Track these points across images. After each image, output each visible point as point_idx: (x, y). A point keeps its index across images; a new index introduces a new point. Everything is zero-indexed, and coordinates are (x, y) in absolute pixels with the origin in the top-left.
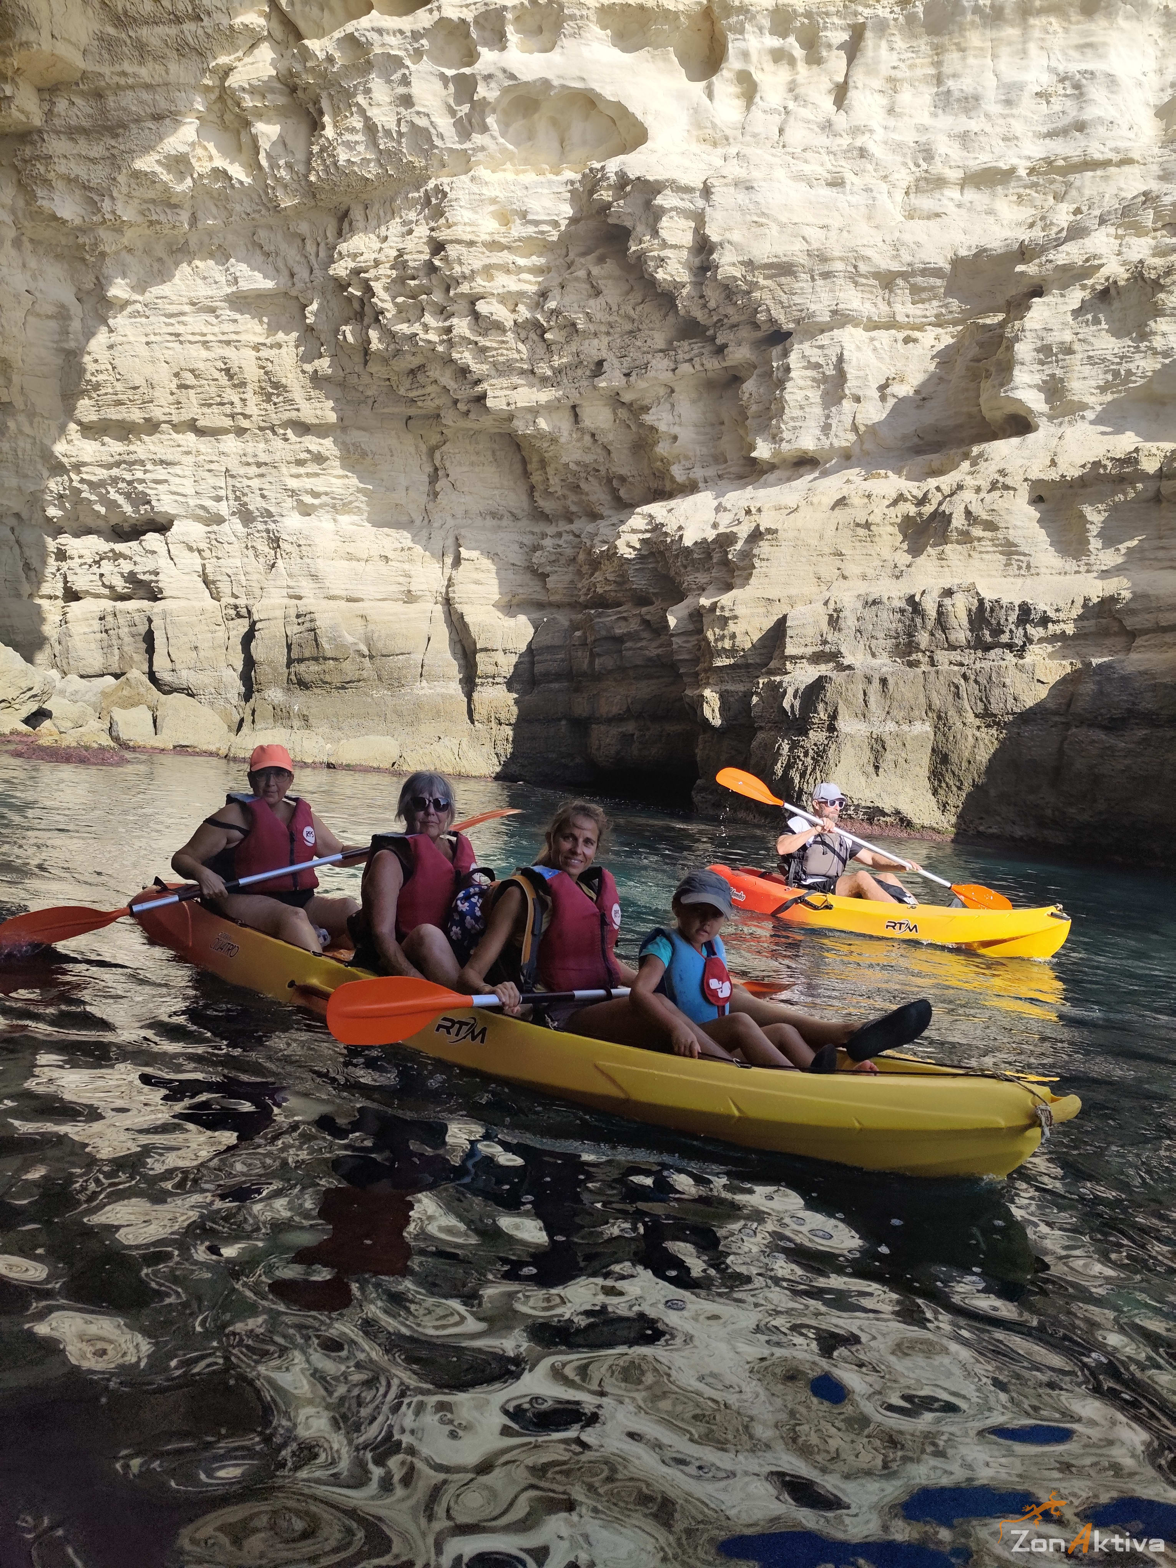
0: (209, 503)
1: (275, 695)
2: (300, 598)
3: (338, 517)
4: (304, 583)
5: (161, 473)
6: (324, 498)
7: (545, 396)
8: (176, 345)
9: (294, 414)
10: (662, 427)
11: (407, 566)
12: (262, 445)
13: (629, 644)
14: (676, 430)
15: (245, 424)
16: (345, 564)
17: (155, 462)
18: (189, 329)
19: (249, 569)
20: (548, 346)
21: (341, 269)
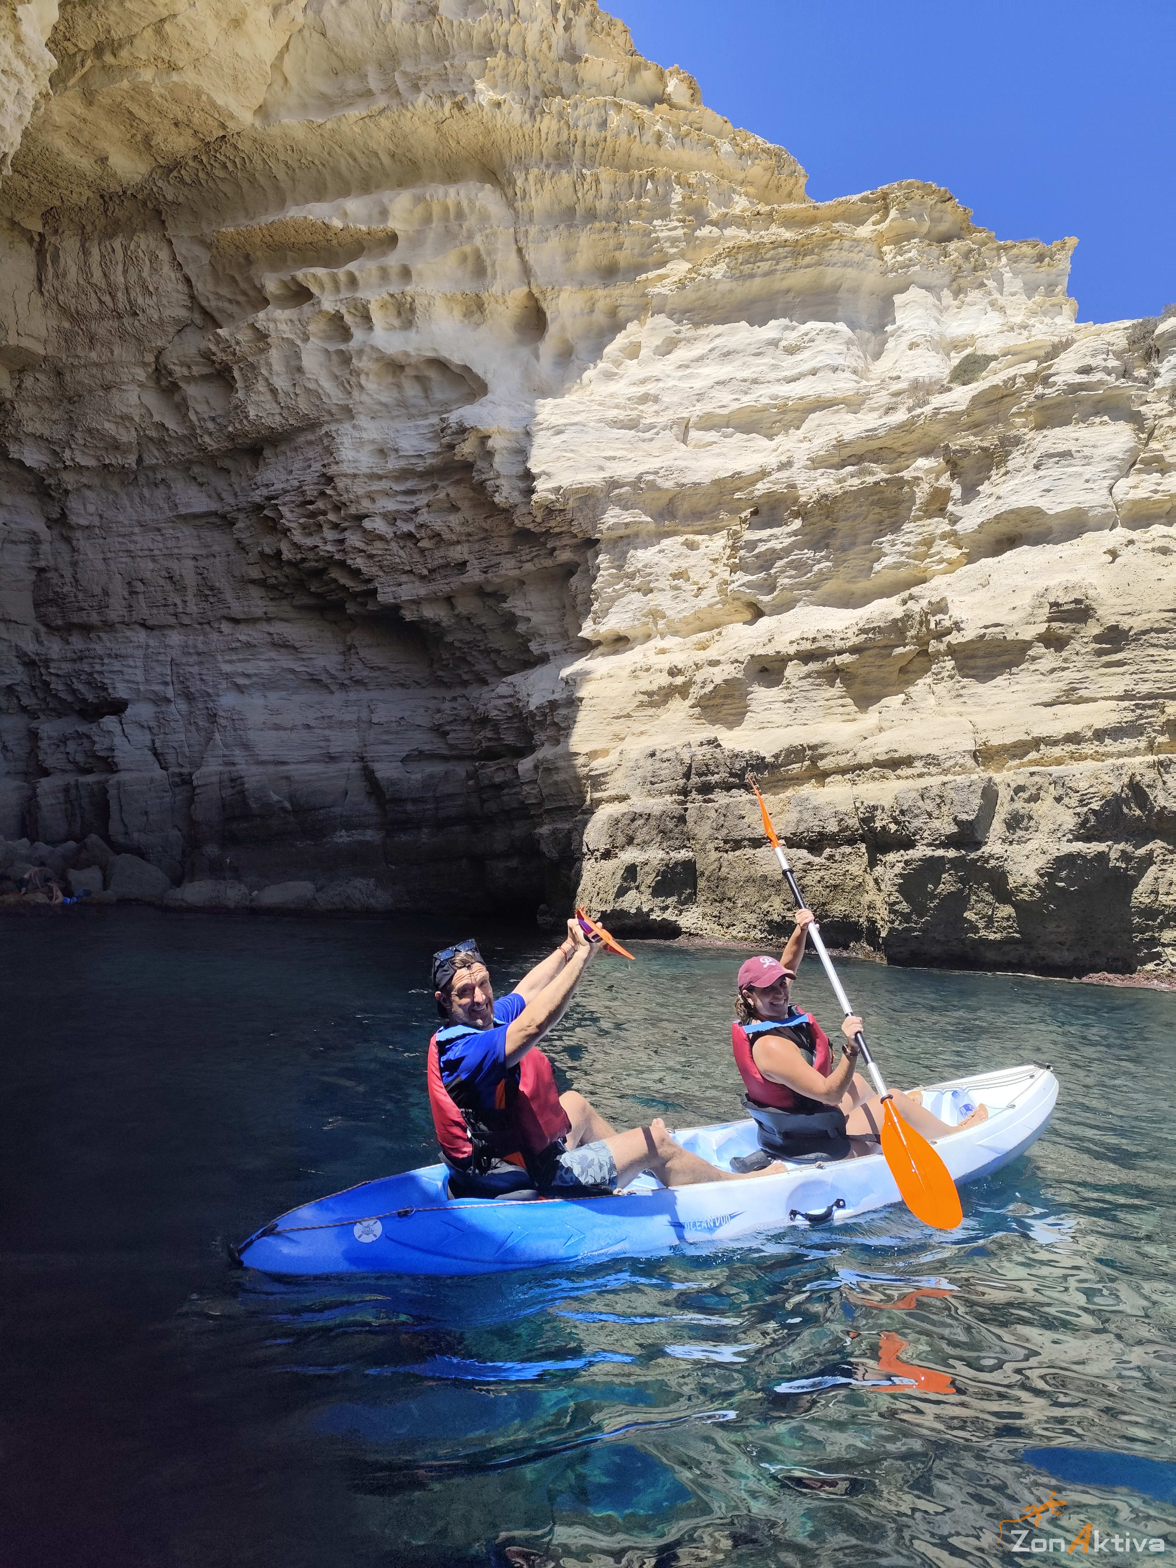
0: (156, 688)
1: (212, 850)
2: (234, 764)
3: (268, 694)
4: (237, 752)
5: (117, 666)
6: (254, 679)
7: (422, 590)
8: (128, 560)
9: (226, 611)
10: (519, 613)
11: (327, 732)
12: (201, 638)
13: (505, 791)
14: (528, 614)
15: (186, 620)
16: (273, 733)
17: (109, 656)
18: (138, 546)
19: (192, 742)
20: (422, 551)
21: (257, 496)
